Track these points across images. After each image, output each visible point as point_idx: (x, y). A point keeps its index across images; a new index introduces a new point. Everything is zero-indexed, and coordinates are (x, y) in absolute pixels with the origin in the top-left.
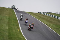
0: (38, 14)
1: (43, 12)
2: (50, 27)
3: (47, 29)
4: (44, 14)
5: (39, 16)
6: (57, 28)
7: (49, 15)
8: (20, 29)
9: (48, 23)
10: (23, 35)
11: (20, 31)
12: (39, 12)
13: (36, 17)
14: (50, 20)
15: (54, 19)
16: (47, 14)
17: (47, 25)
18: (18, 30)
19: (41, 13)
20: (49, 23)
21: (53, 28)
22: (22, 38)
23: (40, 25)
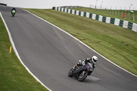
0: (52, 13)
1: (64, 7)
2: (81, 40)
3: (75, 45)
4: (66, 11)
5: (54, 17)
6: (97, 40)
7: (78, 12)
9: (76, 31)
10: (22, 63)
12: (54, 8)
13: (48, 18)
14: (80, 24)
15: (90, 20)
16: (73, 11)
17: (75, 36)
18: (8, 52)
19: (59, 9)
20: (78, 31)
21: (87, 42)
22: (19, 67)
23: (57, 37)
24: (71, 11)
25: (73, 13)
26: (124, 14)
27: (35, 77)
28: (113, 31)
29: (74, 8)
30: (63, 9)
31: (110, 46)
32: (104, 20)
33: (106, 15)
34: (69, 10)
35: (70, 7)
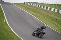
0: (24, 5)
1: (29, 3)
2: (36, 17)
3: (33, 19)
4: (30, 4)
5: (25, 7)
6: (44, 17)
7: (35, 5)
8: (5, 21)
11: (6, 22)
12: (25, 3)
14: (36, 10)
15: (40, 8)
16: (33, 4)
17: (33, 15)
18: (4, 22)
19: (27, 4)
20: (35, 13)
21: (39, 18)
22: (8, 29)
23: (26, 15)
24: (32, 4)
25: (33, 5)
26: (56, 6)
27: (15, 33)
28: (51, 13)
29: (33, 3)
30: (28, 3)
31: (49, 20)
32: (47, 8)
33: (48, 6)
34: (31, 4)
35: (32, 3)
